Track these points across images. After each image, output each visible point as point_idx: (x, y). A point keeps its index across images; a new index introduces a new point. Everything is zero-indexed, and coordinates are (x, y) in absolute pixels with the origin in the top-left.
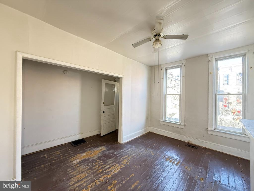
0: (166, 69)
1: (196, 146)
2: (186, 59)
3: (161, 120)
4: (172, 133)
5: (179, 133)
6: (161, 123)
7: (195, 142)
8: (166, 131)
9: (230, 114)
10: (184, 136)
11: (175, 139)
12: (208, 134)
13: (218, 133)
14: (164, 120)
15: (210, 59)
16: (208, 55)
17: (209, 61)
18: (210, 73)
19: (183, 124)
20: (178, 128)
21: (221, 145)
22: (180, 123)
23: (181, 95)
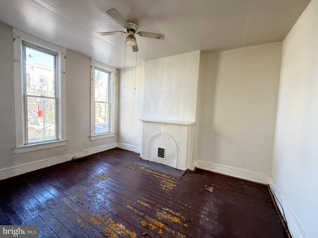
0: (24, 45)
2: (67, 50)
4: (47, 159)
5: (57, 154)
6: (18, 151)
7: (79, 155)
10: (66, 155)
12: (90, 140)
13: (98, 137)
14: (24, 144)
15: (92, 65)
16: (90, 59)
17: (92, 67)
18: (93, 79)
19: (65, 139)
20: (57, 148)
21: (99, 147)
22: (59, 140)
23: (58, 99)
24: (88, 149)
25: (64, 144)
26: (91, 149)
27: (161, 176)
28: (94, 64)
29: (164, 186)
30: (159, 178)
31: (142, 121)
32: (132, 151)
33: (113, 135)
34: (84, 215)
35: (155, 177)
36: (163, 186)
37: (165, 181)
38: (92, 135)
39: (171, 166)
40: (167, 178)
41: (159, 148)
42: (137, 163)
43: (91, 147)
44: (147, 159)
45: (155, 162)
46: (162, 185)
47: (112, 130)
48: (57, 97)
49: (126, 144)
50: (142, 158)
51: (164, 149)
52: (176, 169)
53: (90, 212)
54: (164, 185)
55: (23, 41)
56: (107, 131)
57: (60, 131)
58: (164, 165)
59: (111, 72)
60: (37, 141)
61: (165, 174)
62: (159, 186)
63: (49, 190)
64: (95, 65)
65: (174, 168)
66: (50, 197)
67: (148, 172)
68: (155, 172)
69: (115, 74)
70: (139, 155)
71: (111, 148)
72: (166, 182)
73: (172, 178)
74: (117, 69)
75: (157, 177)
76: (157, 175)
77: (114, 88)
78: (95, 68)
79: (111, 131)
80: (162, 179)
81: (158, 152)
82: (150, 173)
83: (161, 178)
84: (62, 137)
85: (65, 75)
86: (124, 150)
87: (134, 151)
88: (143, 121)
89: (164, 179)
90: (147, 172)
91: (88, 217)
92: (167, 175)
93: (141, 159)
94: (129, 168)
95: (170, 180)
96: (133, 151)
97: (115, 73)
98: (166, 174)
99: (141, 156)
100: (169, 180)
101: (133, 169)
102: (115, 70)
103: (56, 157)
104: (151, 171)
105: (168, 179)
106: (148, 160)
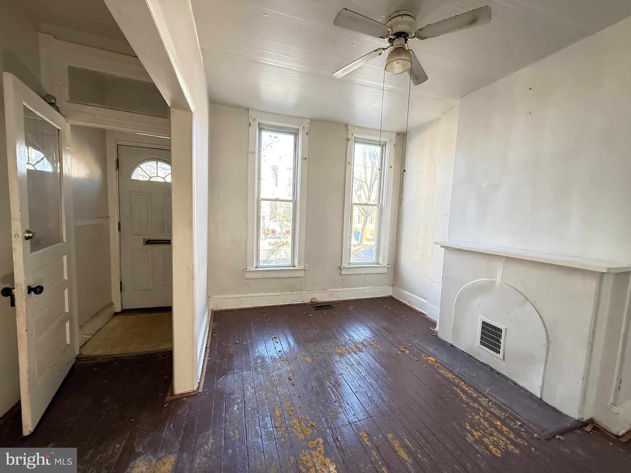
0: (260, 129)
1: (329, 304)
2: (311, 120)
3: (250, 268)
4: (279, 293)
5: (292, 288)
6: (248, 276)
7: (322, 297)
8: (263, 294)
9: (264, 238)
10: (303, 292)
11: (286, 305)
12: (341, 275)
13: (353, 270)
14: (255, 267)
15: (350, 136)
16: (347, 125)
17: (348, 140)
18: (349, 163)
19: (302, 267)
20: (291, 278)
21: (356, 289)
22: (295, 267)
23: (297, 202)
24: (336, 290)
25: (301, 274)
26: (341, 290)
27: (475, 400)
28: (353, 134)
29: (475, 433)
30: (467, 404)
31: (442, 246)
32: (421, 313)
33: (385, 271)
34: (288, 407)
35: (456, 394)
36: (470, 432)
37: (482, 421)
38: (345, 265)
39: (521, 384)
40: (491, 413)
41: (484, 323)
42: (422, 344)
43: (342, 287)
44: (450, 341)
45: (470, 356)
46: (468, 428)
47: (384, 261)
48: (295, 199)
49: (409, 294)
50: (440, 335)
51: (500, 330)
52: (540, 402)
53: (298, 406)
54: (477, 431)
55: (259, 124)
56: (373, 261)
57: (297, 255)
58: (498, 373)
59: (386, 142)
60: (269, 264)
61: (490, 401)
62: (460, 424)
63: (266, 341)
64: (355, 136)
65: (531, 396)
66: (263, 352)
67: (442, 375)
68: (463, 383)
69: (395, 145)
70: (434, 324)
71: (378, 296)
72: (485, 423)
73: (512, 420)
74: (398, 134)
75: (464, 397)
76: (465, 392)
77: (390, 175)
78: (355, 141)
79: (381, 261)
80: (477, 411)
81: (482, 333)
82: (448, 379)
83: (476, 405)
84: (299, 264)
85: (306, 162)
86: (405, 305)
87: (425, 313)
88: (446, 248)
89: (484, 414)
90: (439, 373)
91: (291, 413)
92: (500, 407)
93: (435, 336)
94: (399, 350)
95: (504, 423)
96: (422, 311)
97: (394, 143)
98: (494, 400)
99: (437, 329)
100: (499, 423)
101: (406, 355)
102: (394, 137)
103: (289, 293)
104: (450, 375)
105: (499, 419)
106: (452, 346)
